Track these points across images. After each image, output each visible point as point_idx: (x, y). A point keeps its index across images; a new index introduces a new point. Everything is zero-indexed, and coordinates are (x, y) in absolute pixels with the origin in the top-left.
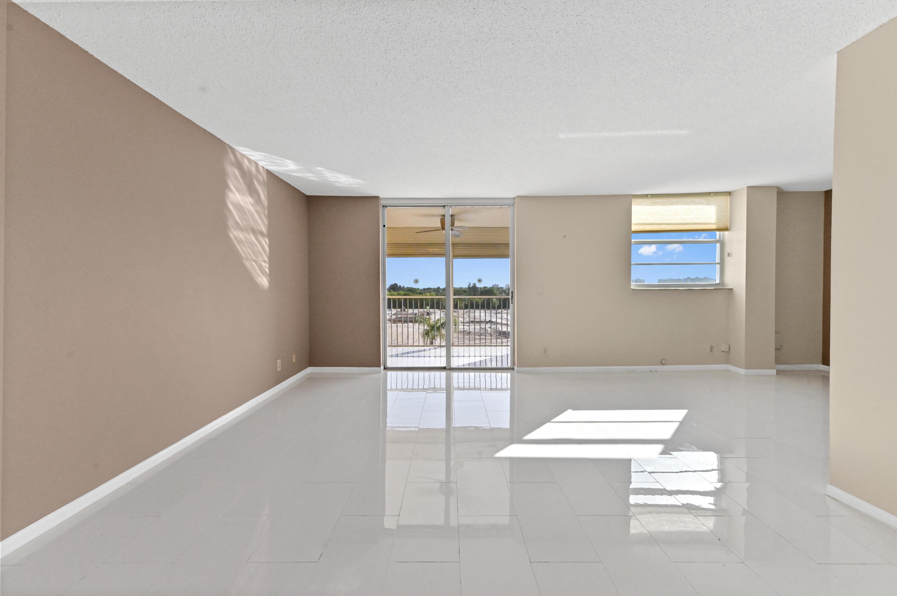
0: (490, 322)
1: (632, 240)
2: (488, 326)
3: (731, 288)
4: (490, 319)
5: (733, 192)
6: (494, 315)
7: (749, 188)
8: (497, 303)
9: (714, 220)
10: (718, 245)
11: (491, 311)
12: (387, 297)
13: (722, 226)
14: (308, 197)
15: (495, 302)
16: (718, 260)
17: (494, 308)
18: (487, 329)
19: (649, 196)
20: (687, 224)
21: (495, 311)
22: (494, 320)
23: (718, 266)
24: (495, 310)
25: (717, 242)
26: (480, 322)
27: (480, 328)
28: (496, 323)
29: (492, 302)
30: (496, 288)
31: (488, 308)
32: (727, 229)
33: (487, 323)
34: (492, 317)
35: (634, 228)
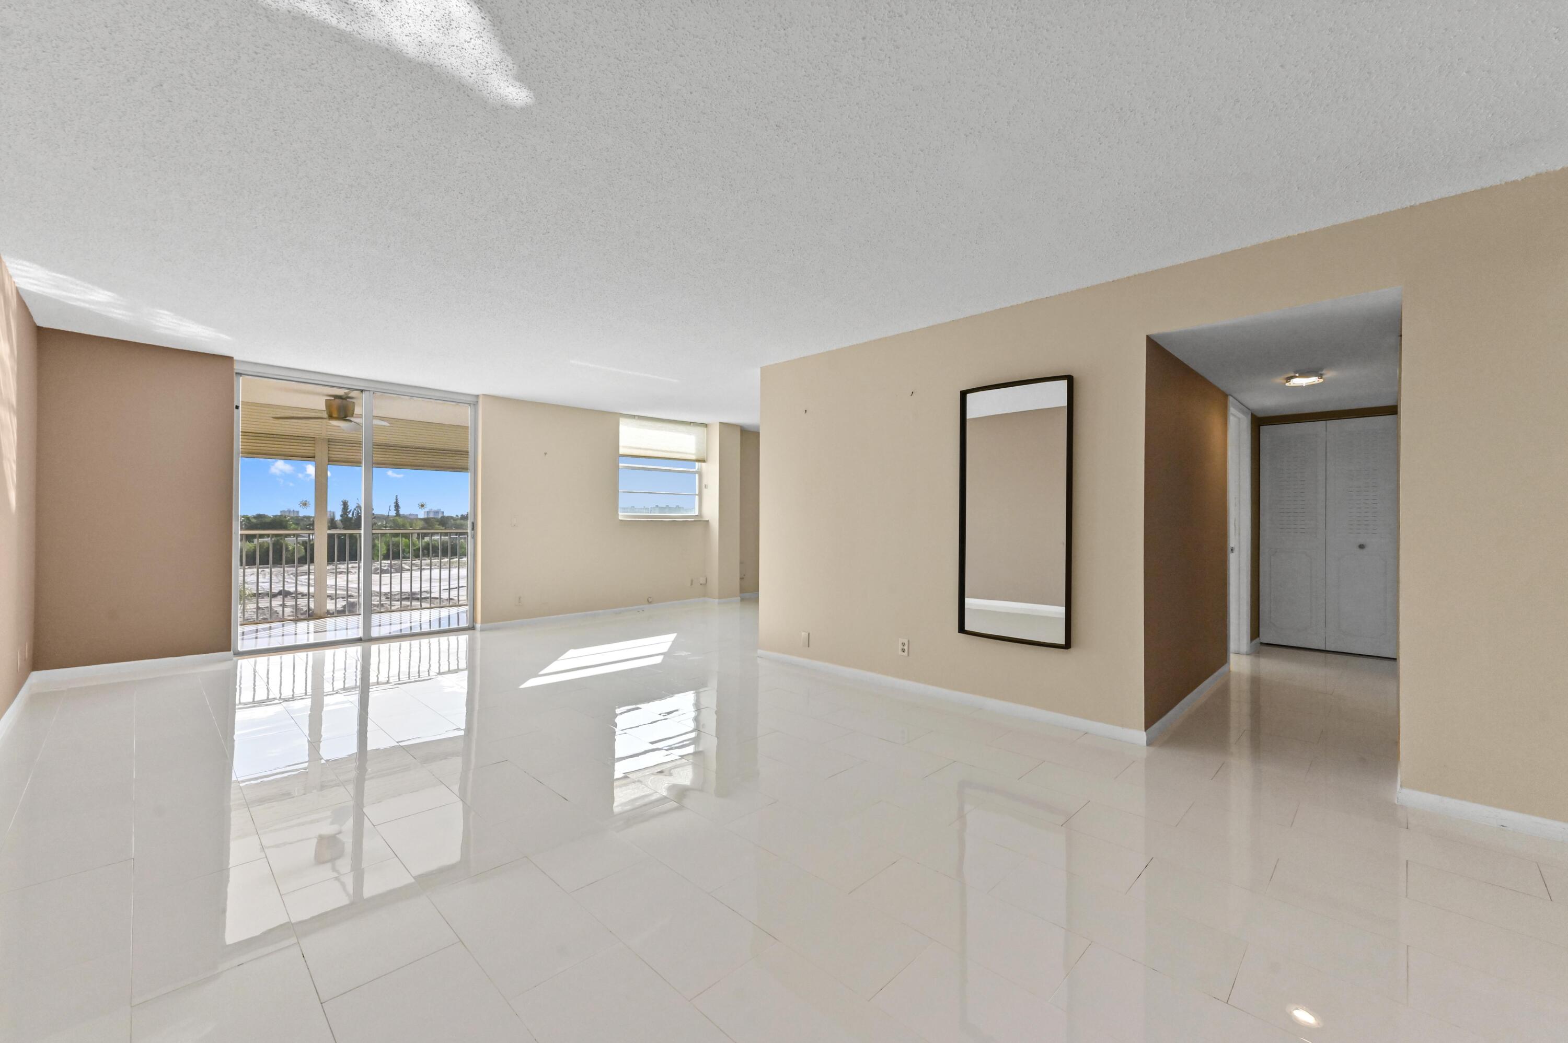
0: (284, 594)
1: (620, 465)
2: (277, 602)
3: (707, 519)
4: (282, 589)
5: (709, 424)
6: (290, 579)
7: (721, 424)
8: (299, 551)
9: (694, 452)
10: (697, 476)
11: (284, 570)
12: (240, 532)
13: (700, 457)
14: (39, 329)
15: (294, 549)
16: (697, 493)
17: (290, 562)
18: (276, 609)
19: (636, 417)
20: (671, 452)
21: (294, 569)
22: (290, 588)
23: (697, 497)
24: (294, 567)
25: (695, 473)
26: (258, 595)
27: (258, 608)
28: (297, 595)
29: (287, 549)
30: (292, 518)
31: (278, 562)
32: (704, 461)
33: (275, 595)
34: (285, 583)
35: (622, 451)
